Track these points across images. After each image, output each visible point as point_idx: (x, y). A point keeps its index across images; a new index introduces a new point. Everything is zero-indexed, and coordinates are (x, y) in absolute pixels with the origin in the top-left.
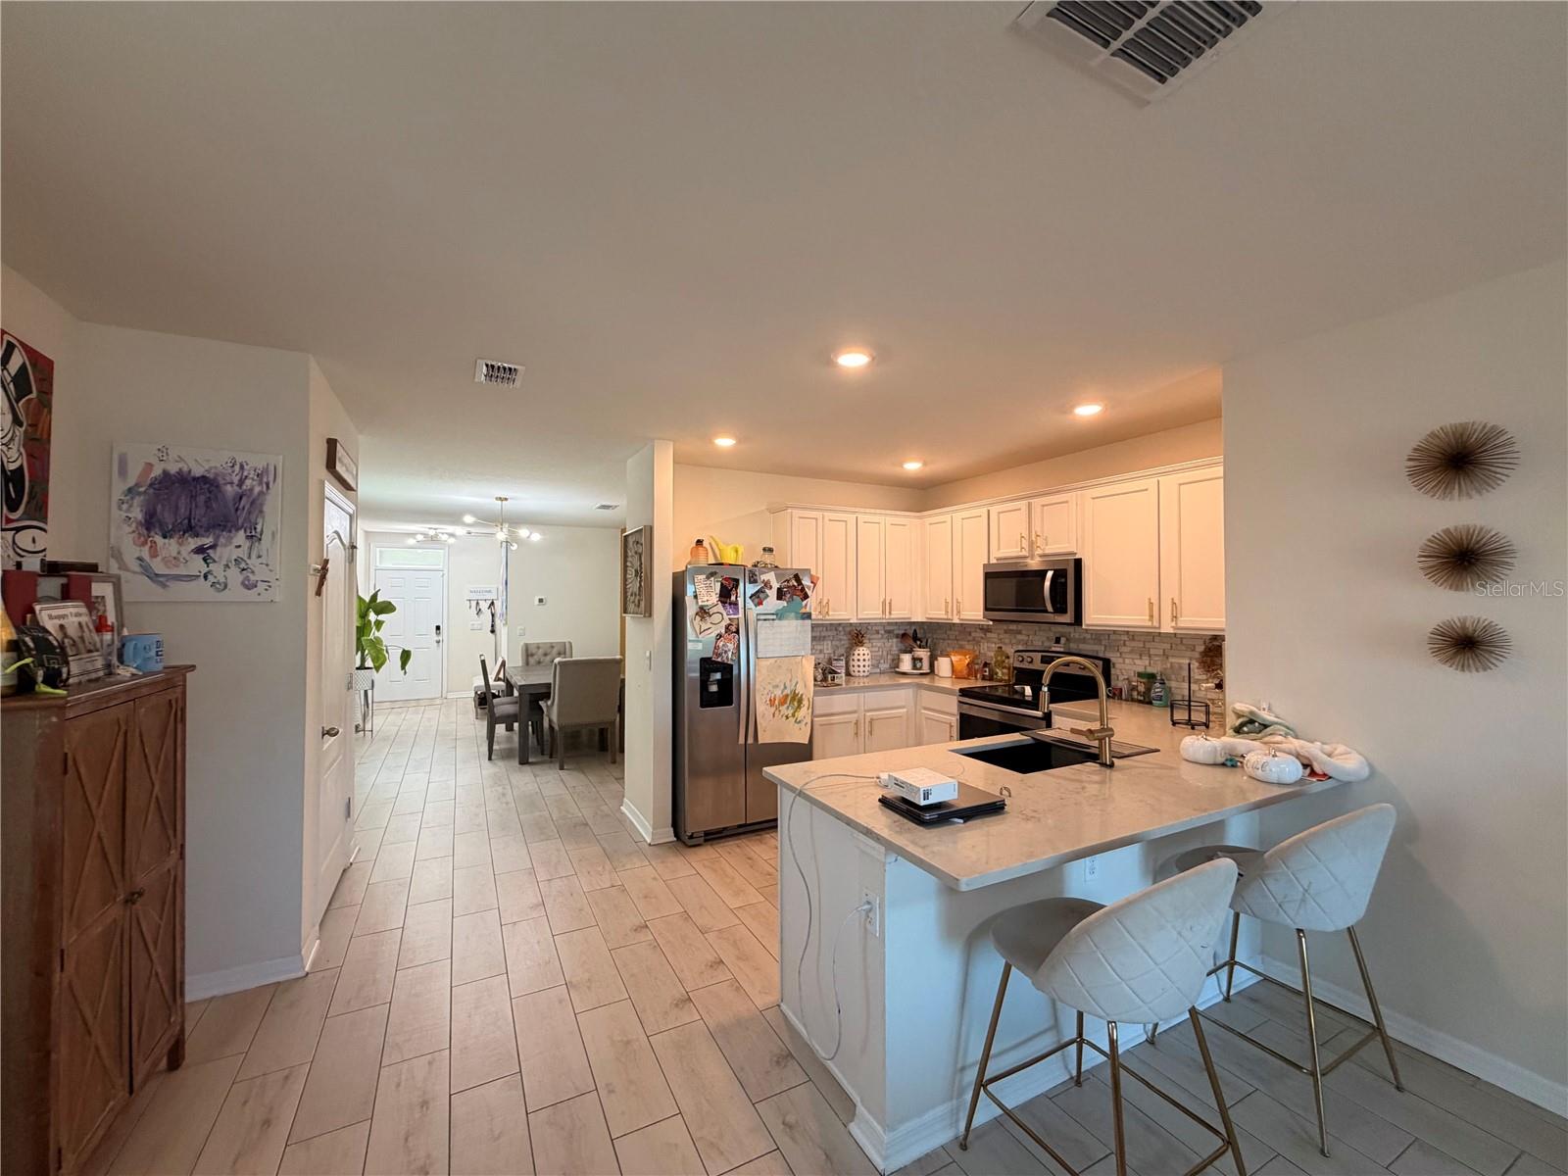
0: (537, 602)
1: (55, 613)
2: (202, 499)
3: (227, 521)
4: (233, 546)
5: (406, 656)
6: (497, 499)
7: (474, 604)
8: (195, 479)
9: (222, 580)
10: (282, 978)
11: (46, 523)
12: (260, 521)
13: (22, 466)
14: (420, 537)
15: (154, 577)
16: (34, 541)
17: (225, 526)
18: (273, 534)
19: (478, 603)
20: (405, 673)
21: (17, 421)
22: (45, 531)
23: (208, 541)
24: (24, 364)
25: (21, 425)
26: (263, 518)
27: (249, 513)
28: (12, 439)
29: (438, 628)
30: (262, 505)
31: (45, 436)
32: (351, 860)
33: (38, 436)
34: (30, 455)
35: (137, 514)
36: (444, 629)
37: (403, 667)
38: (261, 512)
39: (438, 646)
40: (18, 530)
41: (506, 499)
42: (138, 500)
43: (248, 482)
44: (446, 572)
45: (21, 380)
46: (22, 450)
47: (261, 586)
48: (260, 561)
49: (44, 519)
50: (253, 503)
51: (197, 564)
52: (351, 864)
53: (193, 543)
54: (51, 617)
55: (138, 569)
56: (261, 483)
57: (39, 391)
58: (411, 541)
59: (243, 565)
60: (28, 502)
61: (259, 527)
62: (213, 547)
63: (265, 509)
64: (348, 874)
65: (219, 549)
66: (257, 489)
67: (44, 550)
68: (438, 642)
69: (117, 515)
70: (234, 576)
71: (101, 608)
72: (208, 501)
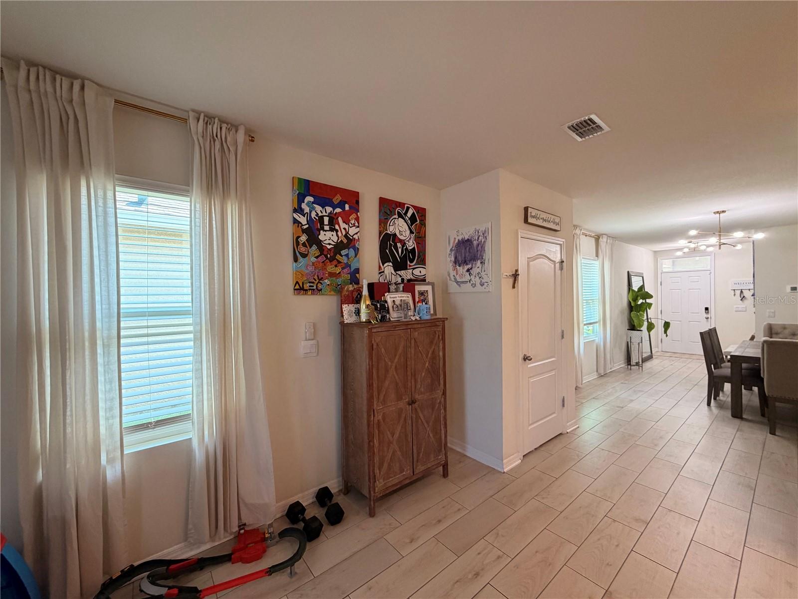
0: (788, 289)
1: (392, 296)
2: (468, 248)
3: (475, 257)
4: (476, 268)
5: (667, 325)
6: (715, 213)
7: (738, 292)
8: (466, 241)
9: (474, 282)
10: (496, 468)
11: (425, 266)
12: (484, 255)
13: (414, 247)
14: (686, 250)
15: (457, 282)
16: (420, 272)
17: (474, 259)
18: (488, 260)
19: (742, 292)
20: (667, 336)
21: (411, 232)
22: (425, 268)
23: (469, 266)
24: (414, 213)
25: (413, 233)
26: (485, 253)
27: (481, 251)
28: (410, 239)
29: (707, 309)
30: (484, 247)
31: (423, 236)
32: (568, 431)
33: (420, 236)
34: (418, 243)
35: (453, 259)
36: (712, 310)
37: (665, 332)
38: (484, 250)
39: (708, 321)
40: (414, 269)
41: (724, 212)
42: (453, 252)
43: (480, 238)
44: (712, 271)
45: (413, 219)
46: (414, 242)
47: (486, 284)
48: (485, 273)
49: (425, 264)
50: (482, 247)
51: (467, 277)
52: (567, 433)
53: (466, 267)
54: (390, 297)
55: (453, 280)
56: (484, 238)
57: (420, 220)
58: (679, 253)
59: (480, 276)
60: (417, 259)
61: (484, 257)
62: (471, 269)
63: (486, 249)
64: (561, 437)
65: (473, 269)
66: (483, 241)
67: (425, 275)
68: (707, 318)
69: (449, 259)
70: (478, 280)
71: (426, 295)
72: (469, 249)
